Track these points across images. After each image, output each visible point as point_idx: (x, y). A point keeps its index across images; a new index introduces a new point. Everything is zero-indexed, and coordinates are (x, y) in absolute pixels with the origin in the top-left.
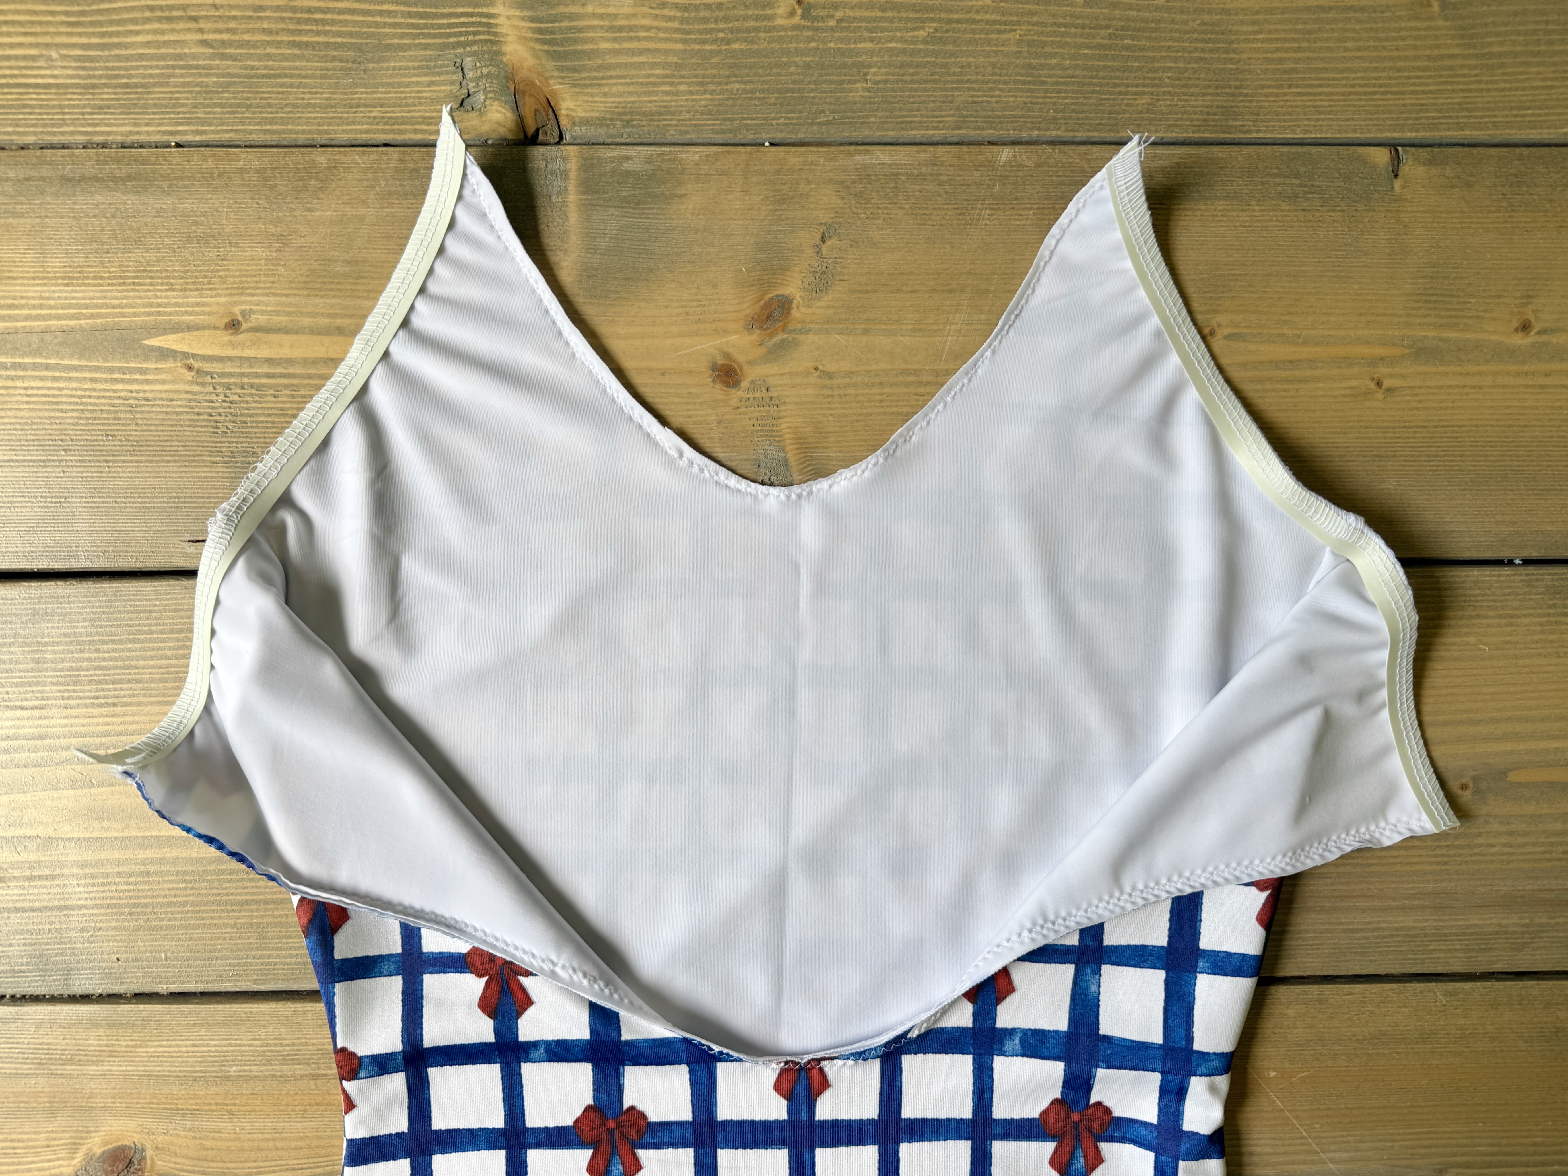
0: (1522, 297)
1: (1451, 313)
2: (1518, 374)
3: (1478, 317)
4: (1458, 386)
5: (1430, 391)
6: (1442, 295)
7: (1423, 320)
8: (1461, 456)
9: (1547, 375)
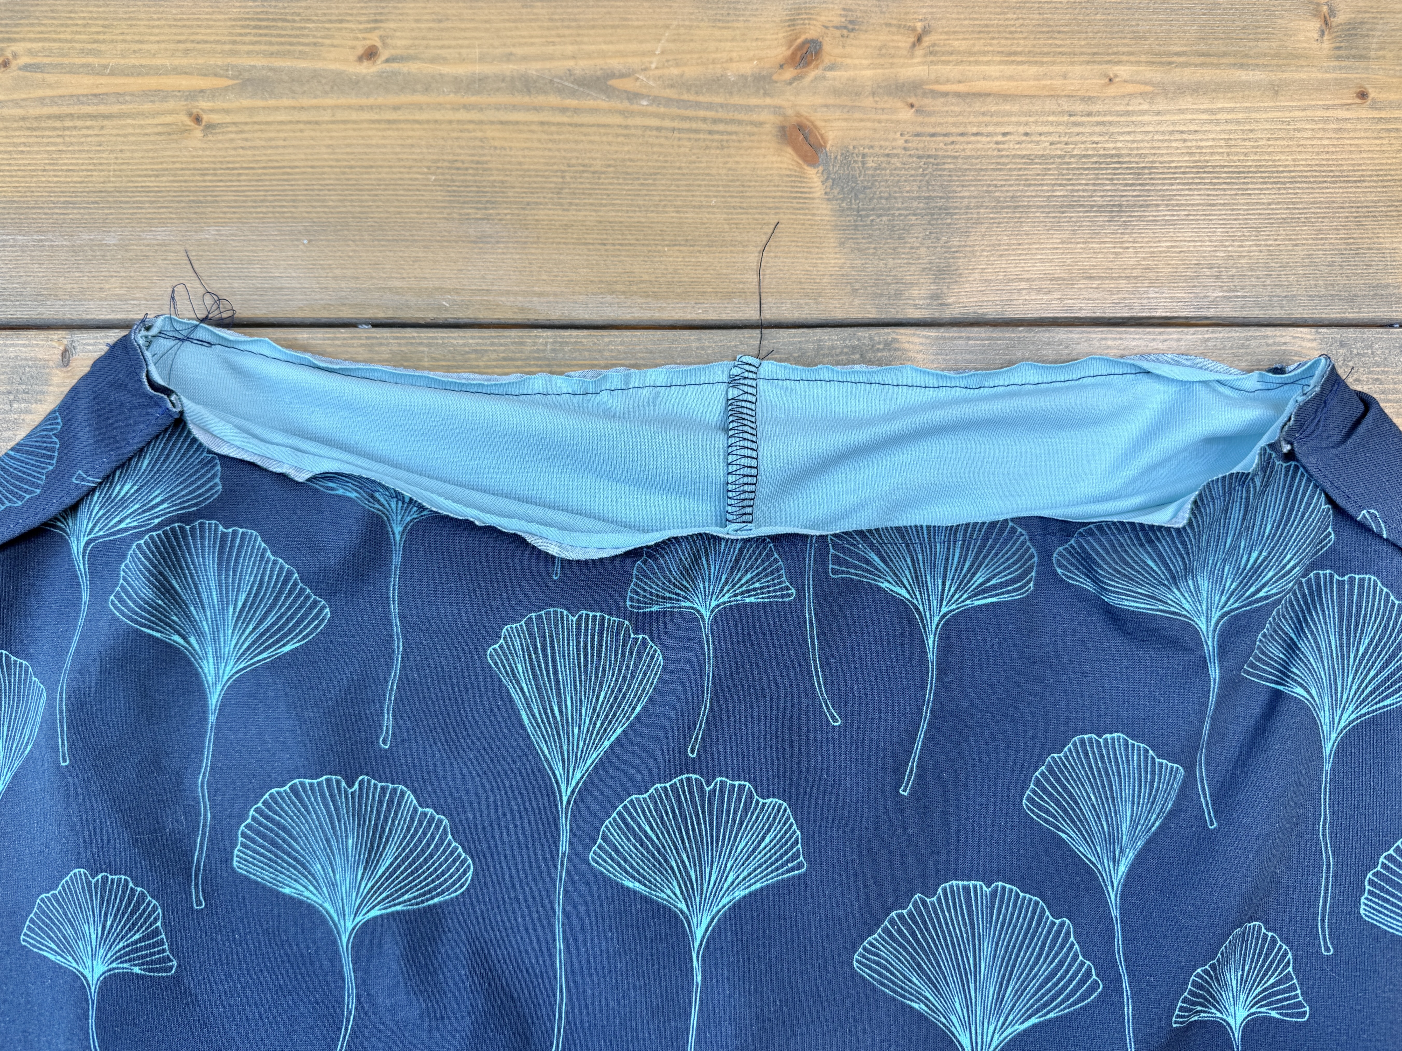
0: (368, 22)
1: (283, 40)
2: (361, 108)
3: (315, 44)
4: (291, 122)
5: (257, 127)
6: (274, 20)
7: (251, 47)
8: (294, 201)
9: (396, 108)
